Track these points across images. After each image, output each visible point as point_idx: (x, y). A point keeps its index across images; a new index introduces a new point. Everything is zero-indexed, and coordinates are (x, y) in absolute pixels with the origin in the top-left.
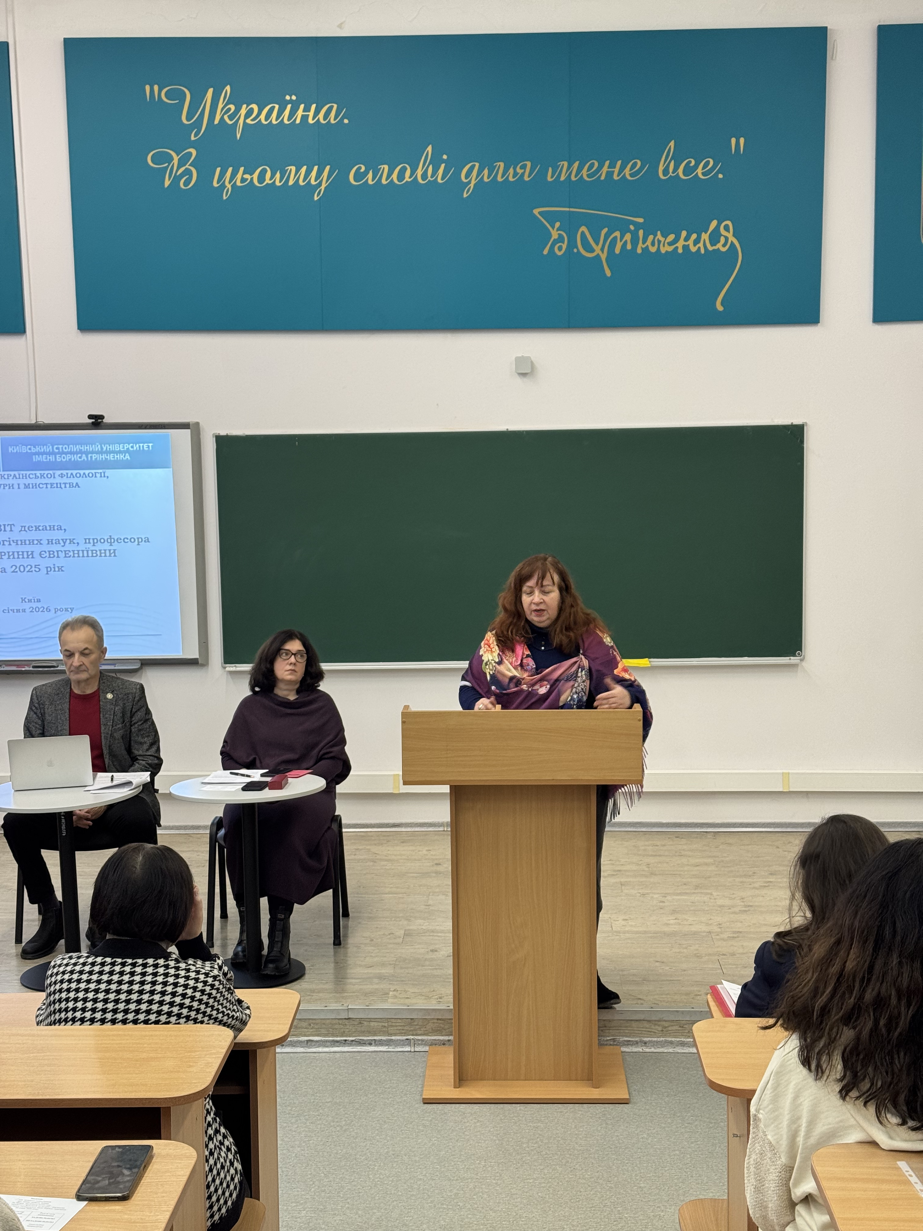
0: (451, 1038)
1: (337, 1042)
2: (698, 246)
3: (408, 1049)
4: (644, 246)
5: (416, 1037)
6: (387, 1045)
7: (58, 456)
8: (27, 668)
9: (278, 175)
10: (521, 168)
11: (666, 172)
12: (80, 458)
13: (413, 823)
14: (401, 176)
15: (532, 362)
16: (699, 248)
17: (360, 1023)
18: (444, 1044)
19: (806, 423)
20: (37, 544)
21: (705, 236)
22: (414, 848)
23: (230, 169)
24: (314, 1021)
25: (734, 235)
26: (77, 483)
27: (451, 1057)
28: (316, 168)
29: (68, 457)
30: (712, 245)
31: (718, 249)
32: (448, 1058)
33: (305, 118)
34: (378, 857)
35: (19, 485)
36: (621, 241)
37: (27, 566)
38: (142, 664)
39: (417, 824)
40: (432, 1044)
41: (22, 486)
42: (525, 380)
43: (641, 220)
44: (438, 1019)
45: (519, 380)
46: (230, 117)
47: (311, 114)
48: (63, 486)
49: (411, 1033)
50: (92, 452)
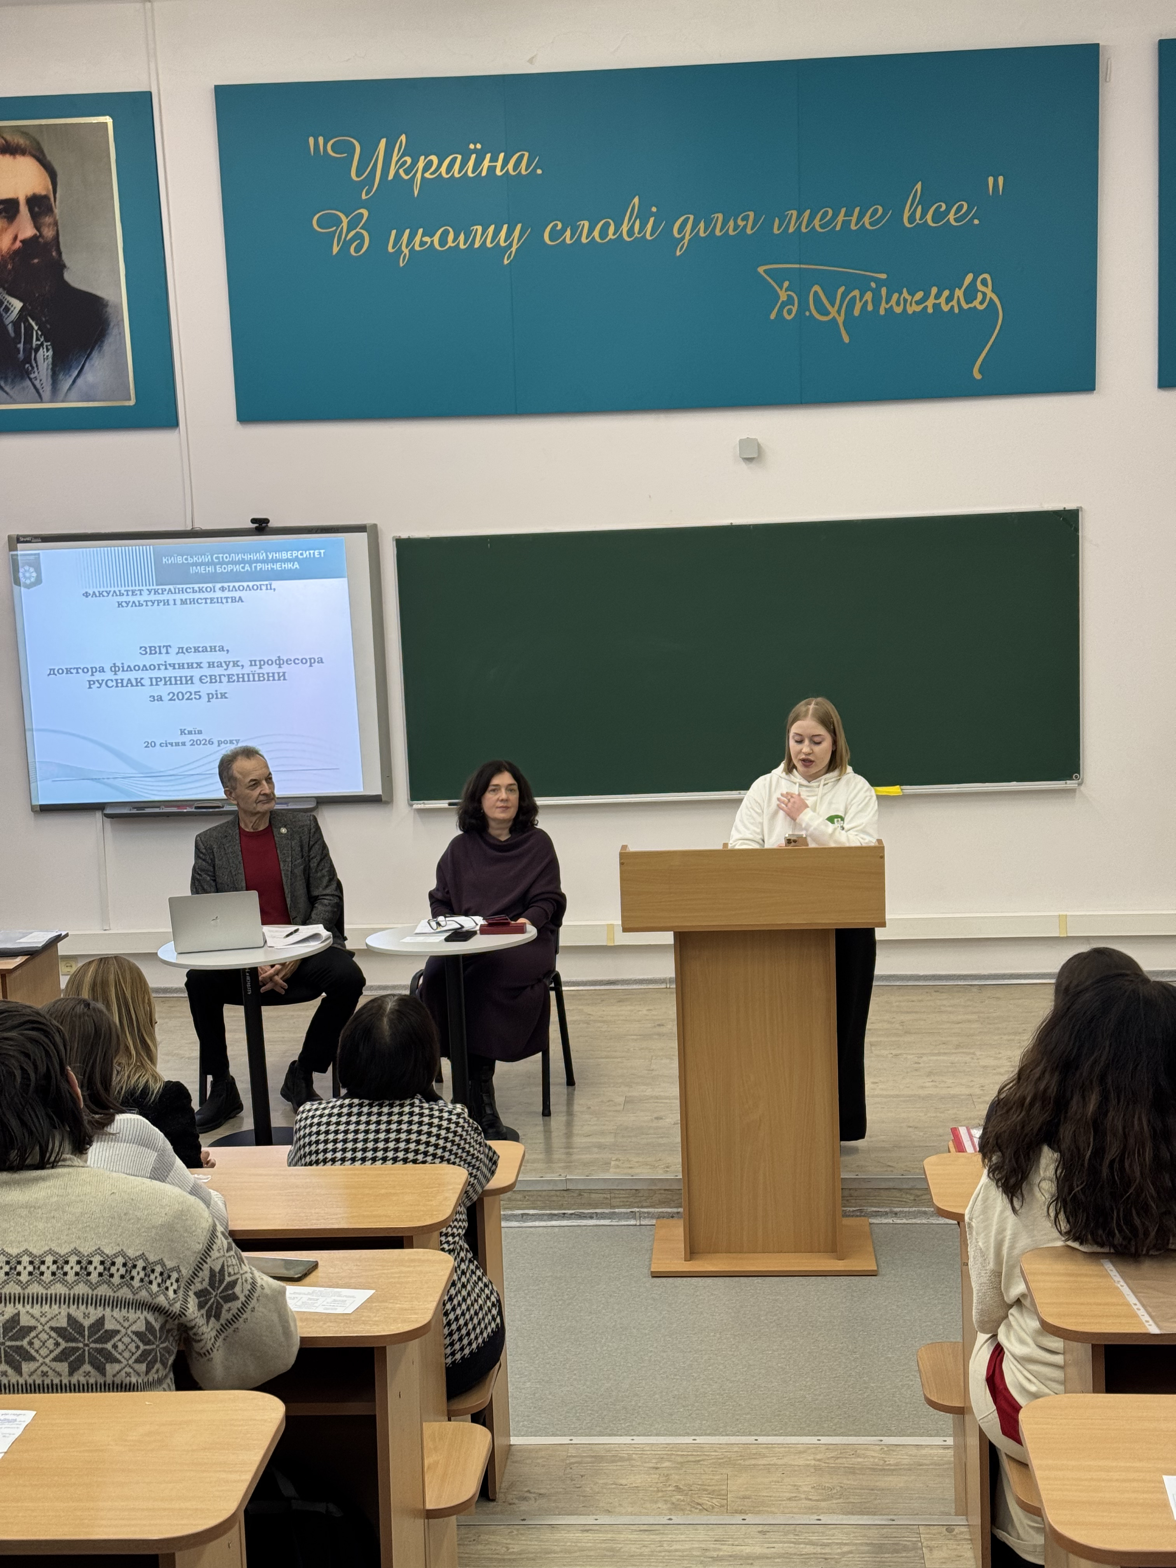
0: (681, 1210)
1: (555, 1215)
2: (950, 304)
3: (633, 1222)
4: (887, 307)
5: (642, 1210)
6: (610, 1218)
7: (218, 566)
8: (188, 809)
9: (462, 237)
10: (743, 220)
11: (912, 219)
12: (243, 568)
13: (631, 980)
14: (604, 233)
15: (759, 446)
16: (952, 307)
17: (580, 1195)
18: (672, 1217)
19: (1081, 507)
20: (197, 668)
21: (959, 293)
22: (632, 1008)
23: (407, 231)
24: (529, 1193)
25: (993, 291)
26: (240, 597)
27: (681, 1230)
28: (505, 227)
29: (230, 568)
30: (967, 303)
31: (975, 307)
32: (678, 1230)
33: (492, 169)
34: (592, 1018)
35: (174, 600)
36: (860, 301)
37: (186, 693)
38: (318, 803)
39: (635, 980)
40: (660, 1216)
41: (178, 602)
42: (752, 465)
43: (883, 276)
44: (665, 1190)
45: (744, 466)
46: (407, 172)
47: (499, 164)
48: (224, 601)
49: (636, 1205)
50: (257, 561)
